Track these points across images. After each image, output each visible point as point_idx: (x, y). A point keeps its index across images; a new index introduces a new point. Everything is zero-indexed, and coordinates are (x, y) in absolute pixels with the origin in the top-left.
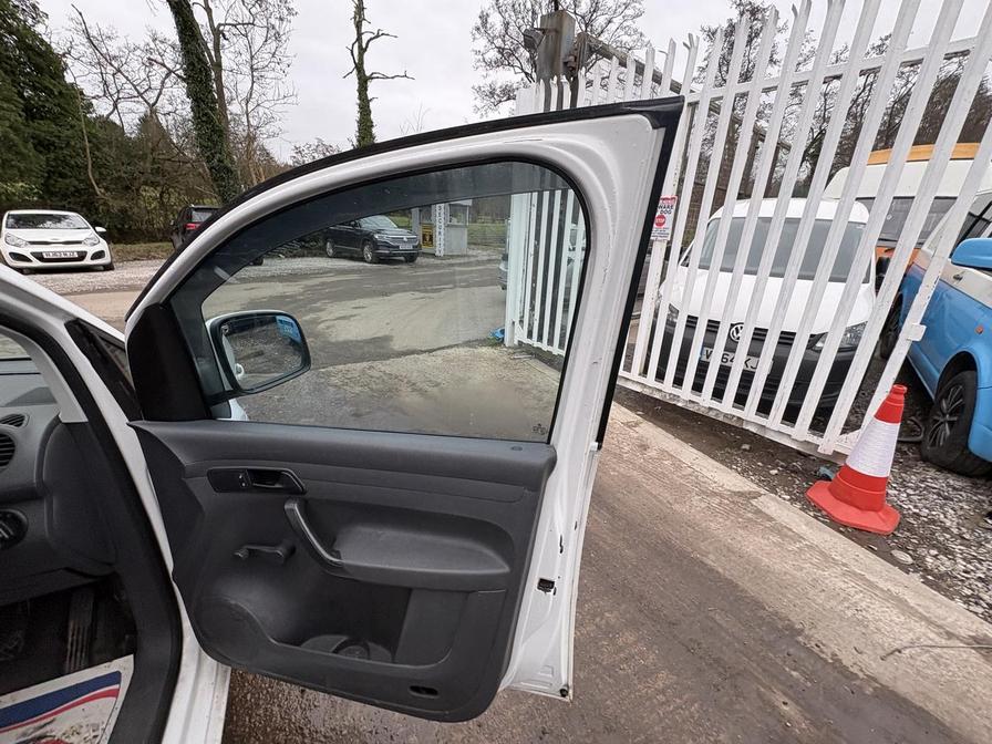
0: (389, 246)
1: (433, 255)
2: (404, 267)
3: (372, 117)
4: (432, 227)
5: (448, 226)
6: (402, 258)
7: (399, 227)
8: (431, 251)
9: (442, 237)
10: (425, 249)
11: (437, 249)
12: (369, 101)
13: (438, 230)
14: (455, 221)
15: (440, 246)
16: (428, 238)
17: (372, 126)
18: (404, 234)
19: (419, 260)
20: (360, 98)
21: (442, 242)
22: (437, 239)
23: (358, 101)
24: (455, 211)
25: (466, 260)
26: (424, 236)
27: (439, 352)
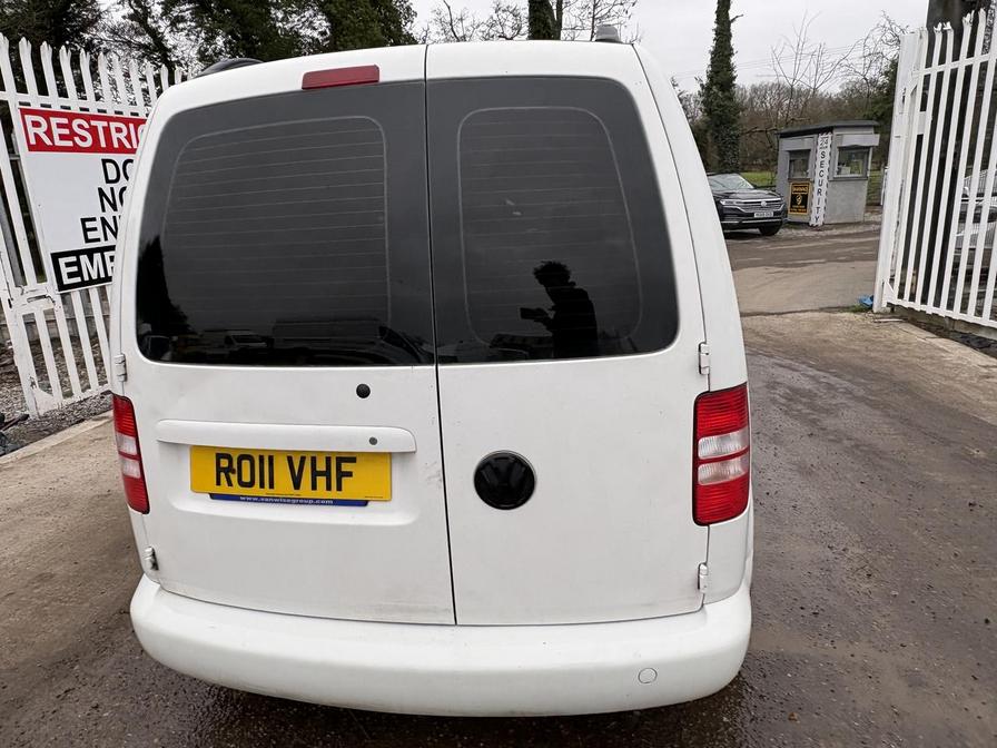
0: (741, 214)
1: (806, 225)
2: (760, 241)
3: (732, 42)
4: (808, 183)
5: (835, 180)
6: (757, 231)
7: (756, 187)
8: (805, 219)
9: (823, 196)
10: (793, 216)
11: (813, 216)
12: (730, 23)
13: (816, 187)
14: (846, 172)
15: (818, 212)
16: (799, 201)
17: (731, 54)
18: (763, 197)
19: (783, 232)
20: (718, 21)
21: (822, 205)
22: (815, 201)
23: (715, 26)
24: (850, 158)
25: (860, 229)
26: (794, 198)
27: (789, 315)
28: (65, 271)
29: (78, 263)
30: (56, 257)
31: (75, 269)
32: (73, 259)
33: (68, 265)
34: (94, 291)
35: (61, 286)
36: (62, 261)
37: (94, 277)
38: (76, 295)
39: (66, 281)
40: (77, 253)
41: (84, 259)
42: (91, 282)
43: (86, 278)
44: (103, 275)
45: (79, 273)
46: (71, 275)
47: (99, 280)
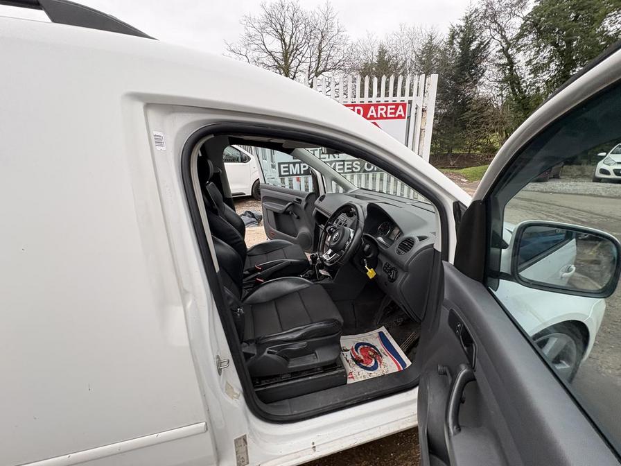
28: (282, 170)
29: (288, 167)
30: (279, 164)
31: (287, 169)
32: (287, 165)
33: (284, 167)
34: (294, 179)
35: (280, 175)
36: (282, 166)
37: (295, 173)
38: (287, 179)
39: (282, 173)
40: (289, 163)
41: (291, 166)
42: (293, 175)
43: (291, 173)
44: (298, 173)
45: (288, 171)
46: (285, 171)
47: (297, 175)
